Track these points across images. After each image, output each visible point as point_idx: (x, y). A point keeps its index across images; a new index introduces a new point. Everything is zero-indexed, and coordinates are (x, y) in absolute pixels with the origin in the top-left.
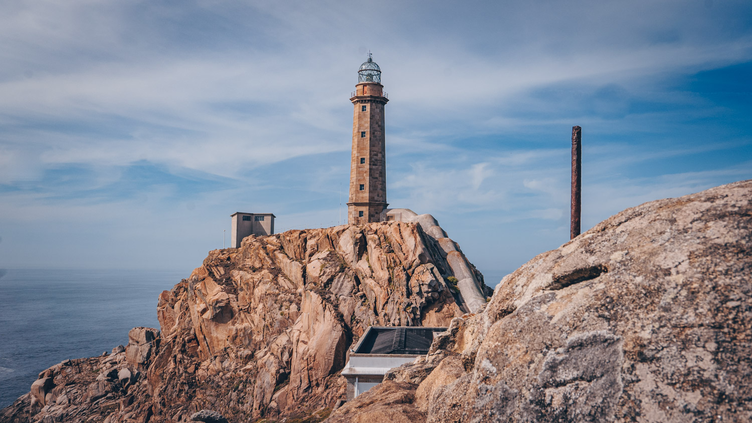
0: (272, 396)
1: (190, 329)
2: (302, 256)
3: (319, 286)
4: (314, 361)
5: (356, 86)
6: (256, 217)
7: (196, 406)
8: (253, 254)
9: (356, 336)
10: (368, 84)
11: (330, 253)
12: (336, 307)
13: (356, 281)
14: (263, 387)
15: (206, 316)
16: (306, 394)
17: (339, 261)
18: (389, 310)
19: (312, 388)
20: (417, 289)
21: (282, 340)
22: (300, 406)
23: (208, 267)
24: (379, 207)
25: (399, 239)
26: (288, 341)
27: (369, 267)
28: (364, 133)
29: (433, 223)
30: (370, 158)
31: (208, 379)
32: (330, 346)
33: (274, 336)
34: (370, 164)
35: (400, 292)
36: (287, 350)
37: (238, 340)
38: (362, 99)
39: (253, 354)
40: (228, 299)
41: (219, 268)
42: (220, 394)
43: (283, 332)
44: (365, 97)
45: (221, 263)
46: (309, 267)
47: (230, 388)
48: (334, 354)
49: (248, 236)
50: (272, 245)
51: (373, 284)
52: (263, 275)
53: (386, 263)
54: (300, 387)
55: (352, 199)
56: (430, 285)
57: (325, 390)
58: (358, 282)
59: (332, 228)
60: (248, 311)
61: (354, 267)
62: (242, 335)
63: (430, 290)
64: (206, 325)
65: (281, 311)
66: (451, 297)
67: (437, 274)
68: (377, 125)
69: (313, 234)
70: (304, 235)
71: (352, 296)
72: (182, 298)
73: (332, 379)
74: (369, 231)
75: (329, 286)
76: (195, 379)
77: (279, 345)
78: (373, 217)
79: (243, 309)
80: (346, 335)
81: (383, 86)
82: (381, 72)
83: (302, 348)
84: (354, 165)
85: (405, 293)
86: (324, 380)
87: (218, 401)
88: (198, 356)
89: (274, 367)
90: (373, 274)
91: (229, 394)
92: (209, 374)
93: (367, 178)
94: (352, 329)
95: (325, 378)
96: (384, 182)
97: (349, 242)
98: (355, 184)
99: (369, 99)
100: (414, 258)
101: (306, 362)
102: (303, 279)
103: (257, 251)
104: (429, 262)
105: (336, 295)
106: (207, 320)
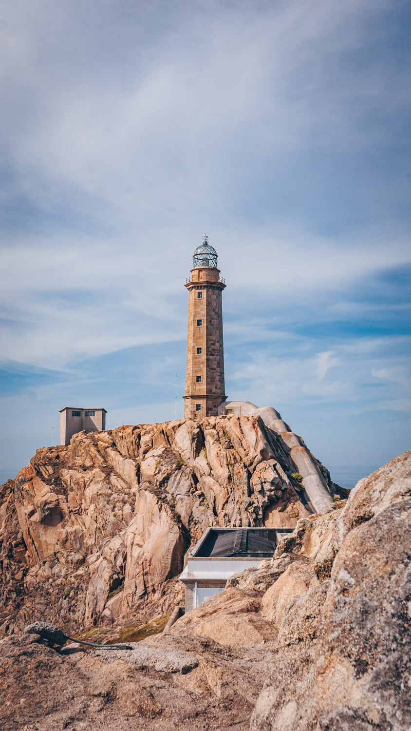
0: (106, 603)
1: (17, 533)
2: (136, 453)
3: (155, 485)
4: (150, 565)
5: (191, 271)
6: (86, 412)
7: (25, 615)
8: (83, 451)
9: (194, 538)
10: (204, 269)
11: (166, 449)
12: (173, 507)
13: (194, 479)
14: (96, 594)
15: (33, 518)
16: (142, 600)
17: (176, 458)
18: (229, 510)
19: (148, 595)
20: (259, 488)
21: (116, 543)
22: (135, 614)
23: (36, 467)
24: (217, 399)
25: (239, 434)
26: (121, 544)
27: (207, 464)
28: (201, 321)
29: (275, 417)
30: (208, 348)
31: (37, 586)
32: (166, 549)
33: (107, 539)
34: (207, 355)
35: (241, 490)
36: (121, 554)
37: (68, 544)
38: (198, 285)
39: (84, 558)
40: (57, 500)
41: (47, 467)
42: (50, 602)
43: (116, 534)
44: (201, 283)
45: (49, 461)
46: (144, 466)
47: (61, 596)
48: (171, 558)
49: (78, 433)
50: (104, 442)
51: (212, 483)
52: (94, 474)
53: (225, 460)
54: (135, 593)
55: (189, 392)
56: (272, 483)
57: (162, 596)
58: (196, 480)
59: (167, 423)
60: (79, 512)
61: (191, 465)
62: (73, 538)
63: (273, 488)
64: (34, 528)
65: (113, 513)
66: (295, 495)
67: (281, 471)
68: (214, 312)
69: (147, 429)
70: (137, 430)
71: (190, 496)
72: (9, 499)
73: (169, 585)
74: (206, 426)
75: (165, 485)
76: (23, 586)
77: (112, 549)
78: (211, 411)
79: (73, 510)
80: (184, 538)
81: (220, 271)
82: (217, 256)
83: (136, 551)
84: (190, 356)
85: (246, 492)
86: (161, 585)
87: (47, 609)
88: (26, 562)
89: (107, 572)
90: (212, 471)
91: (60, 602)
92: (38, 581)
93: (205, 369)
94: (190, 531)
95: (162, 583)
96: (222, 373)
97: (186, 438)
98: (191, 375)
99: (204, 285)
100: (255, 454)
101: (141, 567)
102: (137, 478)
103: (88, 449)
104: (272, 458)
105: (173, 494)
106: (35, 523)
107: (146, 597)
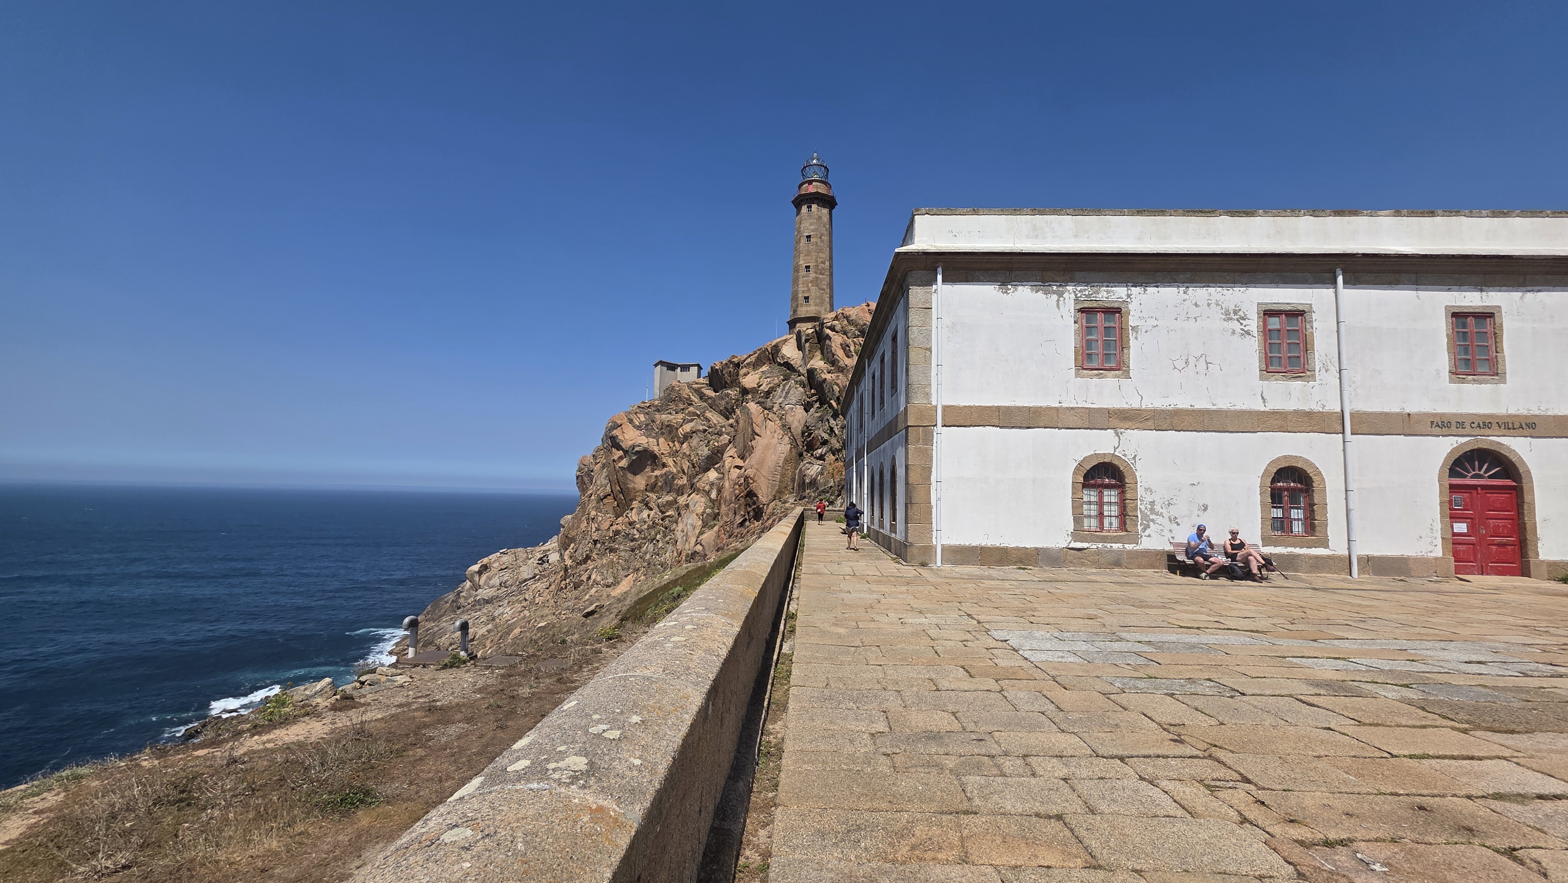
0: (697, 539)
3: (758, 396)
10: (815, 181)
12: (782, 417)
14: (686, 531)
15: (622, 464)
23: (627, 414)
28: (810, 237)
30: (817, 266)
32: (774, 463)
33: (700, 476)
34: (816, 273)
36: (715, 487)
37: (658, 488)
38: (807, 197)
40: (647, 443)
41: (639, 415)
44: (811, 194)
45: (641, 410)
46: (745, 382)
48: (779, 473)
61: (803, 371)
62: (662, 482)
64: (622, 475)
65: (708, 447)
68: (825, 228)
71: (801, 404)
75: (772, 395)
79: (664, 453)
83: (735, 474)
93: (813, 289)
99: (816, 196)
105: (780, 403)
106: (622, 468)
107: (747, 523)
